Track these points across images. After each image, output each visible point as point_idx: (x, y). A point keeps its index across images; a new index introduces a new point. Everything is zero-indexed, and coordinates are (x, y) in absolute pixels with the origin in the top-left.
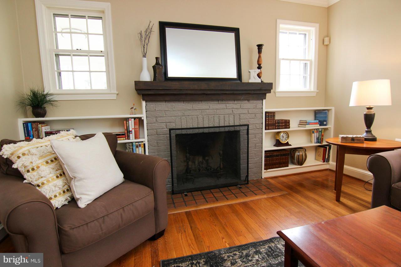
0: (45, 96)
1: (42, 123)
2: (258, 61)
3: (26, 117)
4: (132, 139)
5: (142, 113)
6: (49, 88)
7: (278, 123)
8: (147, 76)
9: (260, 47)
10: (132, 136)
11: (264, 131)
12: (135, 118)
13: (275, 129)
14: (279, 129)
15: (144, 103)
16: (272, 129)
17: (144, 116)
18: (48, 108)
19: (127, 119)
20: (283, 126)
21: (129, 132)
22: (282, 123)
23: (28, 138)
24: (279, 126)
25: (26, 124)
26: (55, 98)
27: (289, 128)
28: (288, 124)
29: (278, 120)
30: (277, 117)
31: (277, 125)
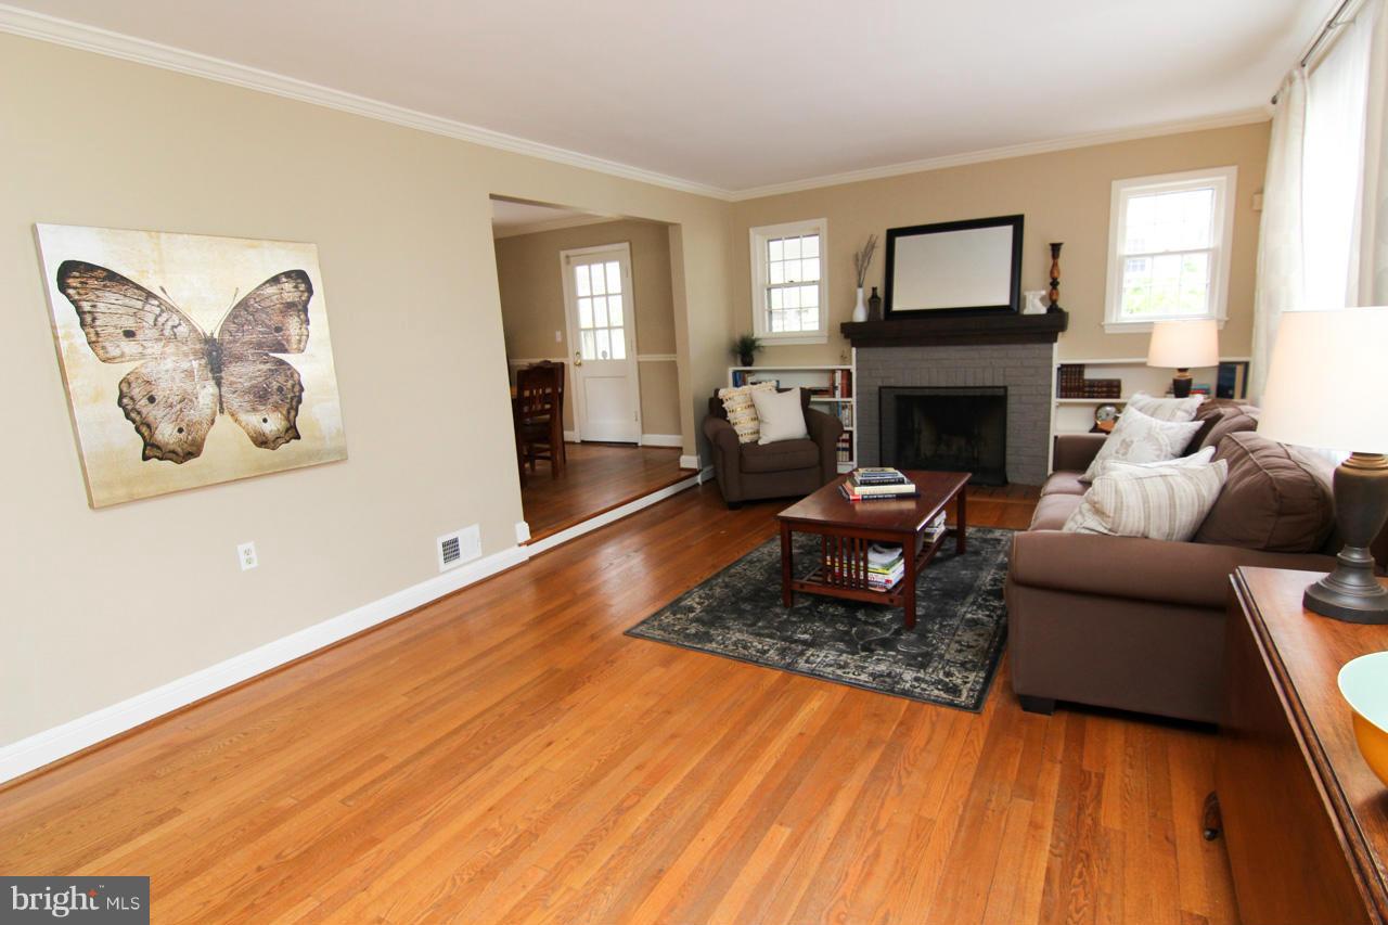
0: (753, 342)
1: (749, 372)
2: (1052, 272)
3: (736, 365)
4: (838, 397)
5: (851, 364)
6: (759, 332)
7: (1090, 386)
8: (860, 315)
9: (1056, 248)
10: (838, 393)
11: (1055, 400)
12: (842, 370)
13: (1083, 397)
14: (1093, 397)
15: (854, 350)
16: (1074, 397)
17: (853, 368)
18: (755, 354)
19: (833, 372)
20: (1102, 392)
21: (835, 388)
22: (1102, 387)
23: (736, 385)
24: (1094, 392)
25: (735, 373)
26: (763, 343)
27: (1118, 397)
28: (1115, 390)
29: (1090, 381)
30: (1089, 375)
31: (1087, 389)
